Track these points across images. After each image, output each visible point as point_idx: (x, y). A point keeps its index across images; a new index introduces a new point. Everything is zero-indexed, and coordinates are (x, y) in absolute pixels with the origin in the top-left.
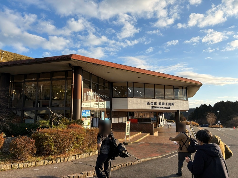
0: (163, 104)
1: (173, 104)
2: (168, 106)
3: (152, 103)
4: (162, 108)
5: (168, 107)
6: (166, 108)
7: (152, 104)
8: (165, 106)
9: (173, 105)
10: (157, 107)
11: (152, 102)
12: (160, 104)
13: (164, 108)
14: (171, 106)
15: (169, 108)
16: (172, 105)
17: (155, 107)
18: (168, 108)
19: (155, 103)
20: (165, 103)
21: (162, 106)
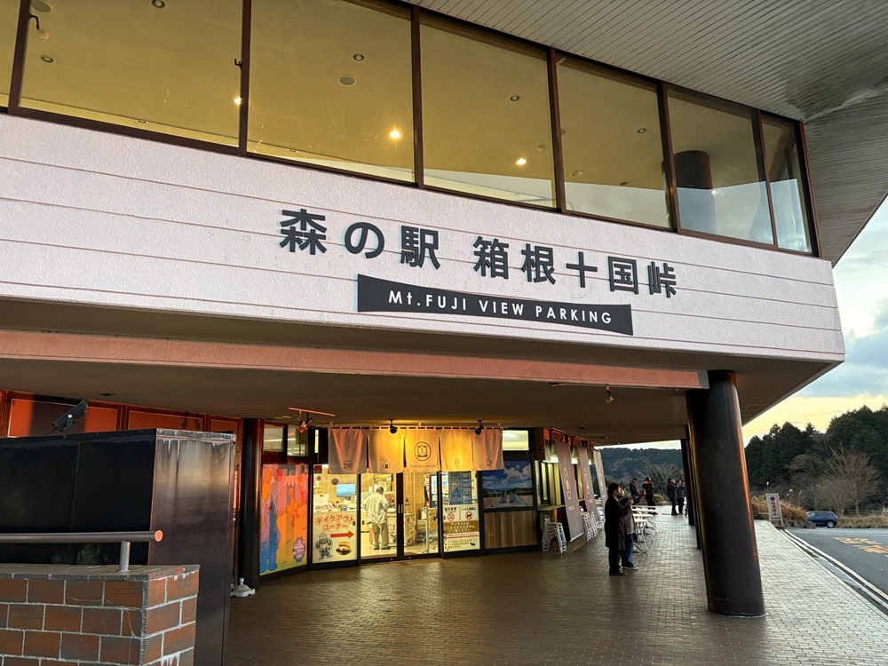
0: (538, 262)
1: (661, 280)
2: (599, 292)
3: (361, 236)
4: (518, 309)
5: (599, 309)
6: (581, 314)
7: (372, 242)
8: (564, 289)
9: (670, 292)
10: (450, 295)
11: (366, 227)
12: (490, 257)
13: (543, 318)
14: (642, 303)
15: (621, 319)
16: (654, 288)
17: (419, 292)
18: (599, 325)
19: (417, 246)
20: (561, 259)
21: (517, 285)
